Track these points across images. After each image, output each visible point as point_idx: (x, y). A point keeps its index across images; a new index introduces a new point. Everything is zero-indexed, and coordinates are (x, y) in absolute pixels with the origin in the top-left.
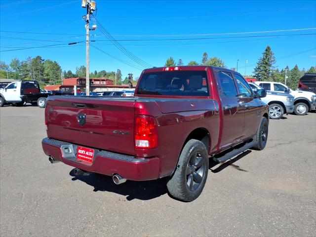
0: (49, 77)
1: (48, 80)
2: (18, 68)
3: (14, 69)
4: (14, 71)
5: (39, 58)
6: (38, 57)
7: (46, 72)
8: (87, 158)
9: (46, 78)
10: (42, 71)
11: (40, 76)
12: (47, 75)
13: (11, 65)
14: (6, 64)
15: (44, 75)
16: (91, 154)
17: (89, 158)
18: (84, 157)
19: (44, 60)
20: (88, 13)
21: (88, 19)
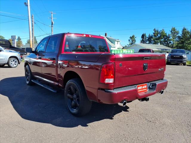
8: (144, 90)
16: (145, 87)
17: (145, 90)
18: (142, 90)
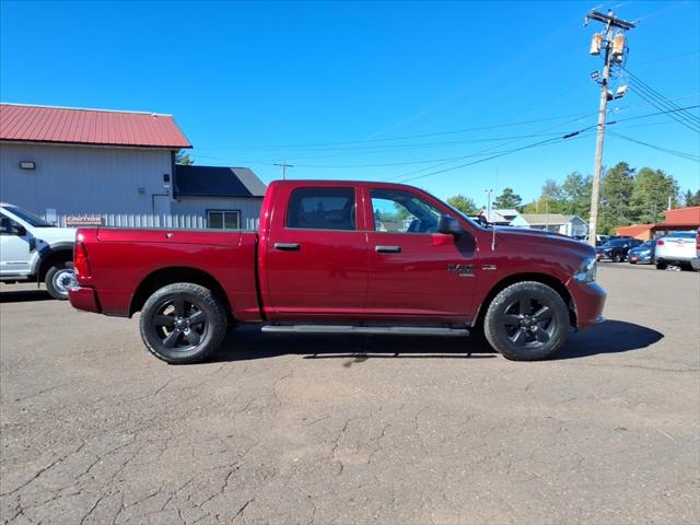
0: (641, 207)
1: (639, 213)
2: (578, 192)
3: (571, 193)
4: (570, 198)
5: (623, 166)
6: (621, 164)
7: (635, 195)
9: (633, 209)
10: (627, 193)
11: (622, 206)
12: (639, 202)
13: (566, 187)
14: (557, 185)
15: (631, 204)
19: (633, 170)
20: (606, 64)
21: (605, 76)
